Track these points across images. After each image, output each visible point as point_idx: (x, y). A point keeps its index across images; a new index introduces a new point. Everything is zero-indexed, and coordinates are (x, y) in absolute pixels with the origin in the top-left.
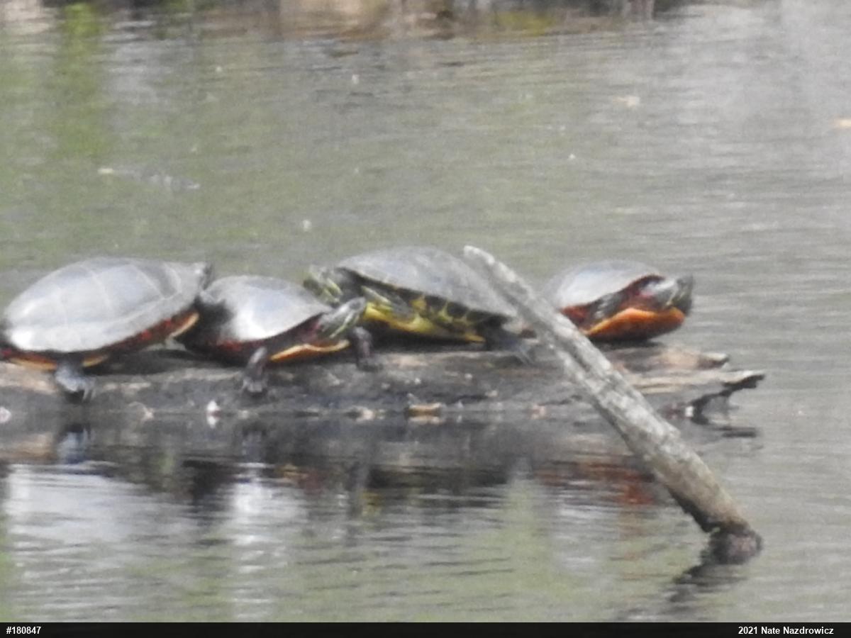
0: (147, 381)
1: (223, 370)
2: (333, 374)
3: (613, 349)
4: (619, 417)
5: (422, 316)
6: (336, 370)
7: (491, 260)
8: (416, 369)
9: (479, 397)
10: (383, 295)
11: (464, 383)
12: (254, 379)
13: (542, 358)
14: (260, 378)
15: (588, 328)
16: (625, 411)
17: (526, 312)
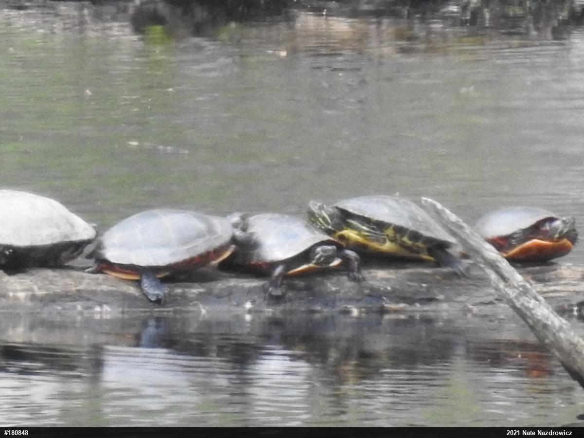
0: (203, 287)
1: (256, 280)
2: (332, 283)
3: (524, 267)
4: (528, 313)
5: (392, 241)
6: (333, 281)
7: (439, 206)
8: (387, 280)
9: (431, 300)
10: (364, 226)
11: (421, 290)
12: (276, 286)
13: (475, 272)
14: (280, 286)
15: (506, 253)
16: (532, 309)
17: (464, 242)
